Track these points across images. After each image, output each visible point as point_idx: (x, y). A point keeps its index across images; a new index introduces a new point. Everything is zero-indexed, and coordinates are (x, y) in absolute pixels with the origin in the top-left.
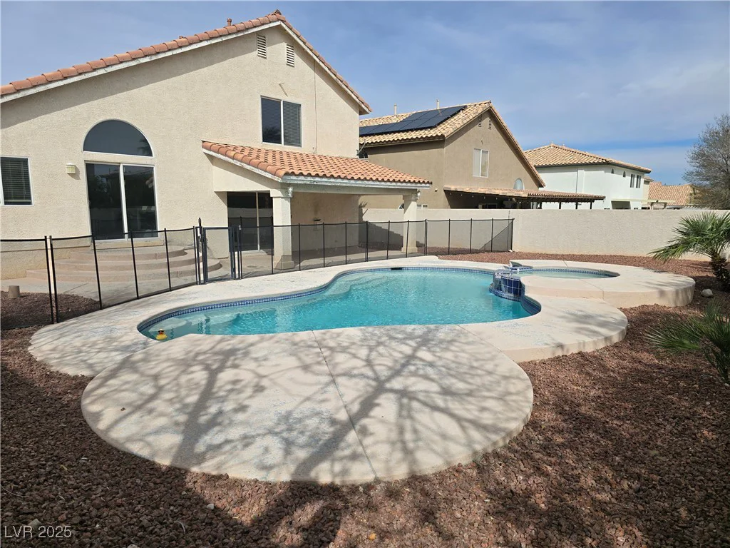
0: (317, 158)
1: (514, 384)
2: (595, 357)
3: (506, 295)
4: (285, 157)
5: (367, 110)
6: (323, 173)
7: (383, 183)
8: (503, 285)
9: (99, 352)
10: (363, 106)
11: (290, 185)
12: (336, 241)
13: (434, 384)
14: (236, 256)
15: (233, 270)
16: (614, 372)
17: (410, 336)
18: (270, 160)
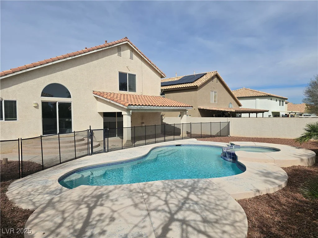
0: (143, 97)
1: (238, 215)
2: (274, 196)
3: (229, 159)
4: (129, 97)
5: (164, 77)
6: (145, 104)
7: (171, 107)
8: (227, 155)
9: (39, 195)
10: (162, 75)
11: (131, 109)
12: (151, 132)
13: (198, 216)
14: (106, 140)
15: (105, 148)
16: (284, 205)
17: (186, 186)
18: (122, 99)
